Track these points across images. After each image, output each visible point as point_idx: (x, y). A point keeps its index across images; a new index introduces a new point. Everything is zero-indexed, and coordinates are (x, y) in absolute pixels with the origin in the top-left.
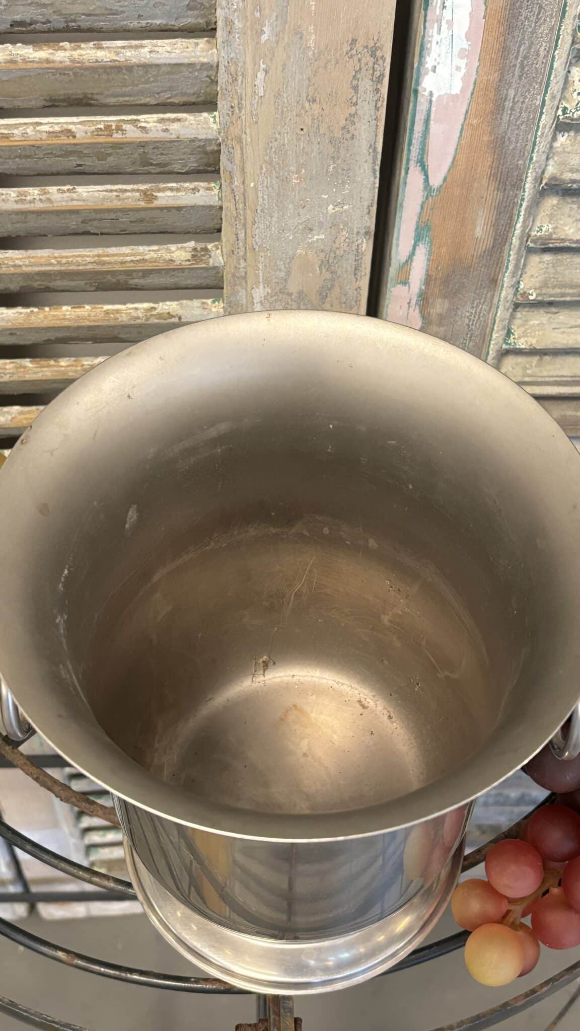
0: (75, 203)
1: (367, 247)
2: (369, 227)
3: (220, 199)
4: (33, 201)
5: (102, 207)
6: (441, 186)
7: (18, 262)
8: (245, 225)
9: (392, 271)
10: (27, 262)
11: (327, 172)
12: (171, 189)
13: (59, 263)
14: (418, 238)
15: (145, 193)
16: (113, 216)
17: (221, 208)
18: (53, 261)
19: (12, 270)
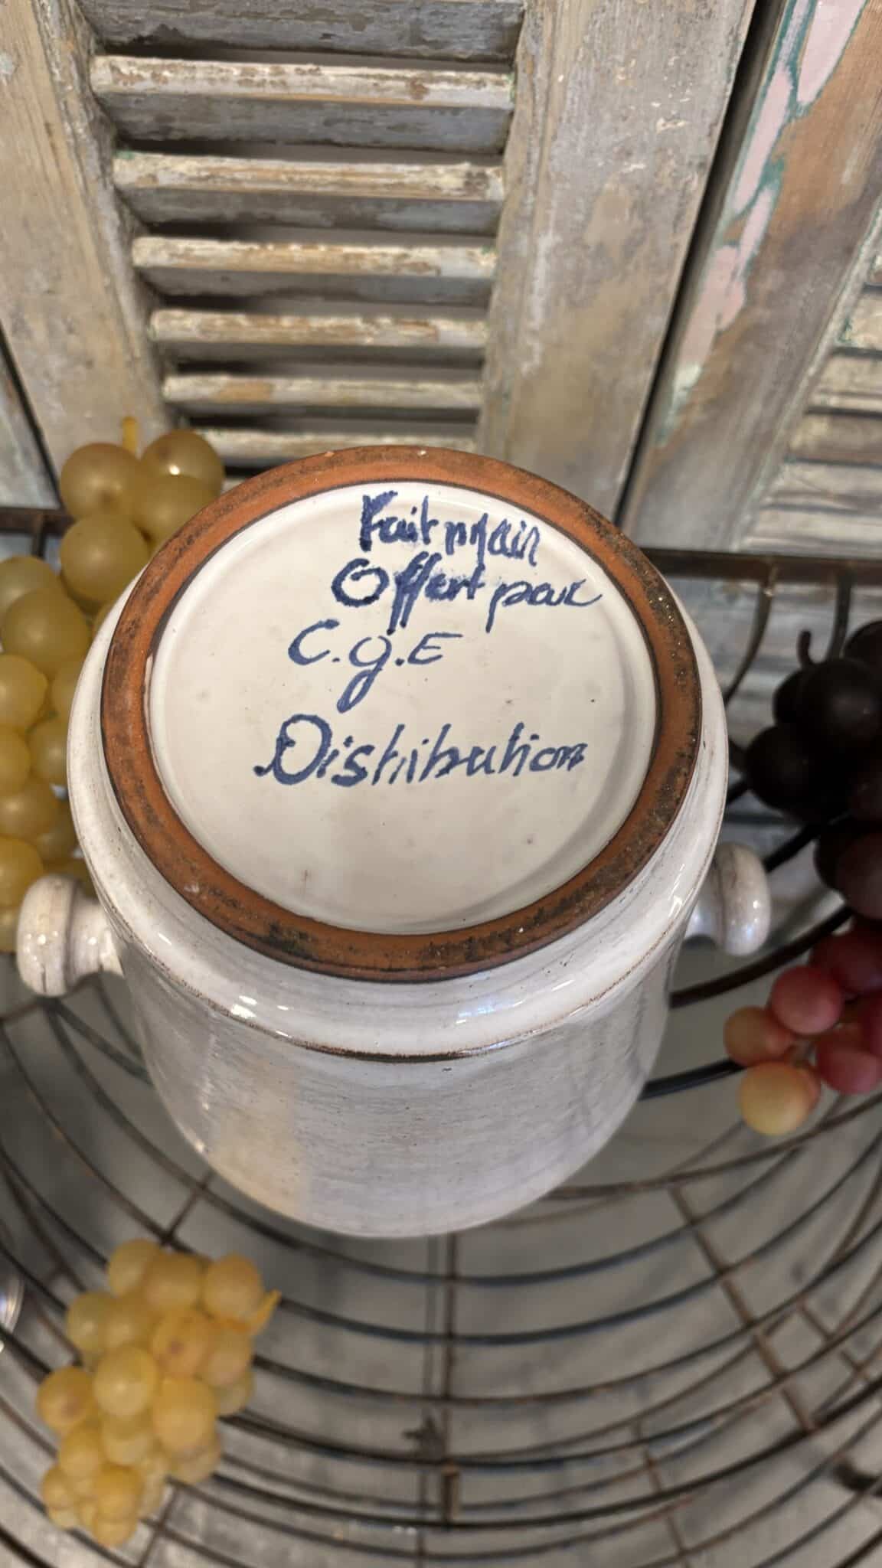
0: (319, 91)
1: (697, 185)
2: (705, 157)
3: (514, 100)
4: (262, 84)
5: (354, 100)
6: (811, 104)
7: (238, 176)
8: (542, 140)
9: (722, 225)
10: (249, 175)
11: (666, 66)
12: (449, 80)
13: (291, 180)
14: (765, 179)
15: (412, 82)
16: (366, 116)
17: (512, 114)
18: (283, 177)
19: (229, 186)
